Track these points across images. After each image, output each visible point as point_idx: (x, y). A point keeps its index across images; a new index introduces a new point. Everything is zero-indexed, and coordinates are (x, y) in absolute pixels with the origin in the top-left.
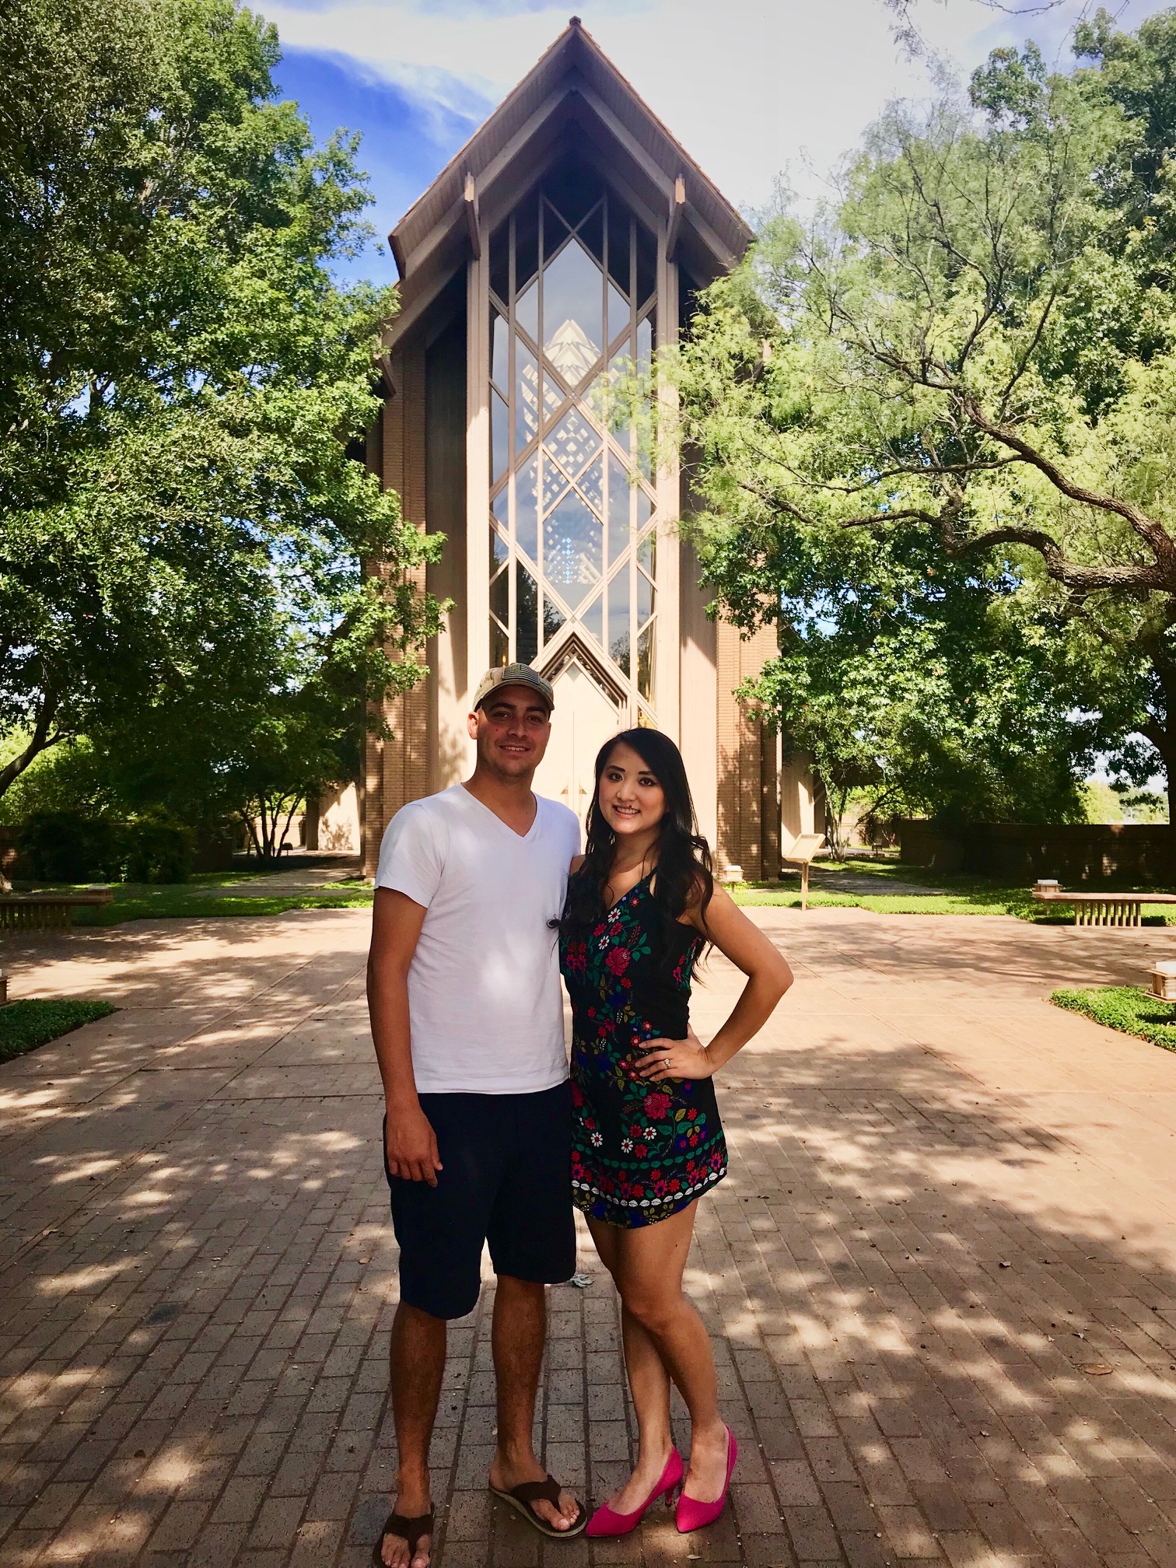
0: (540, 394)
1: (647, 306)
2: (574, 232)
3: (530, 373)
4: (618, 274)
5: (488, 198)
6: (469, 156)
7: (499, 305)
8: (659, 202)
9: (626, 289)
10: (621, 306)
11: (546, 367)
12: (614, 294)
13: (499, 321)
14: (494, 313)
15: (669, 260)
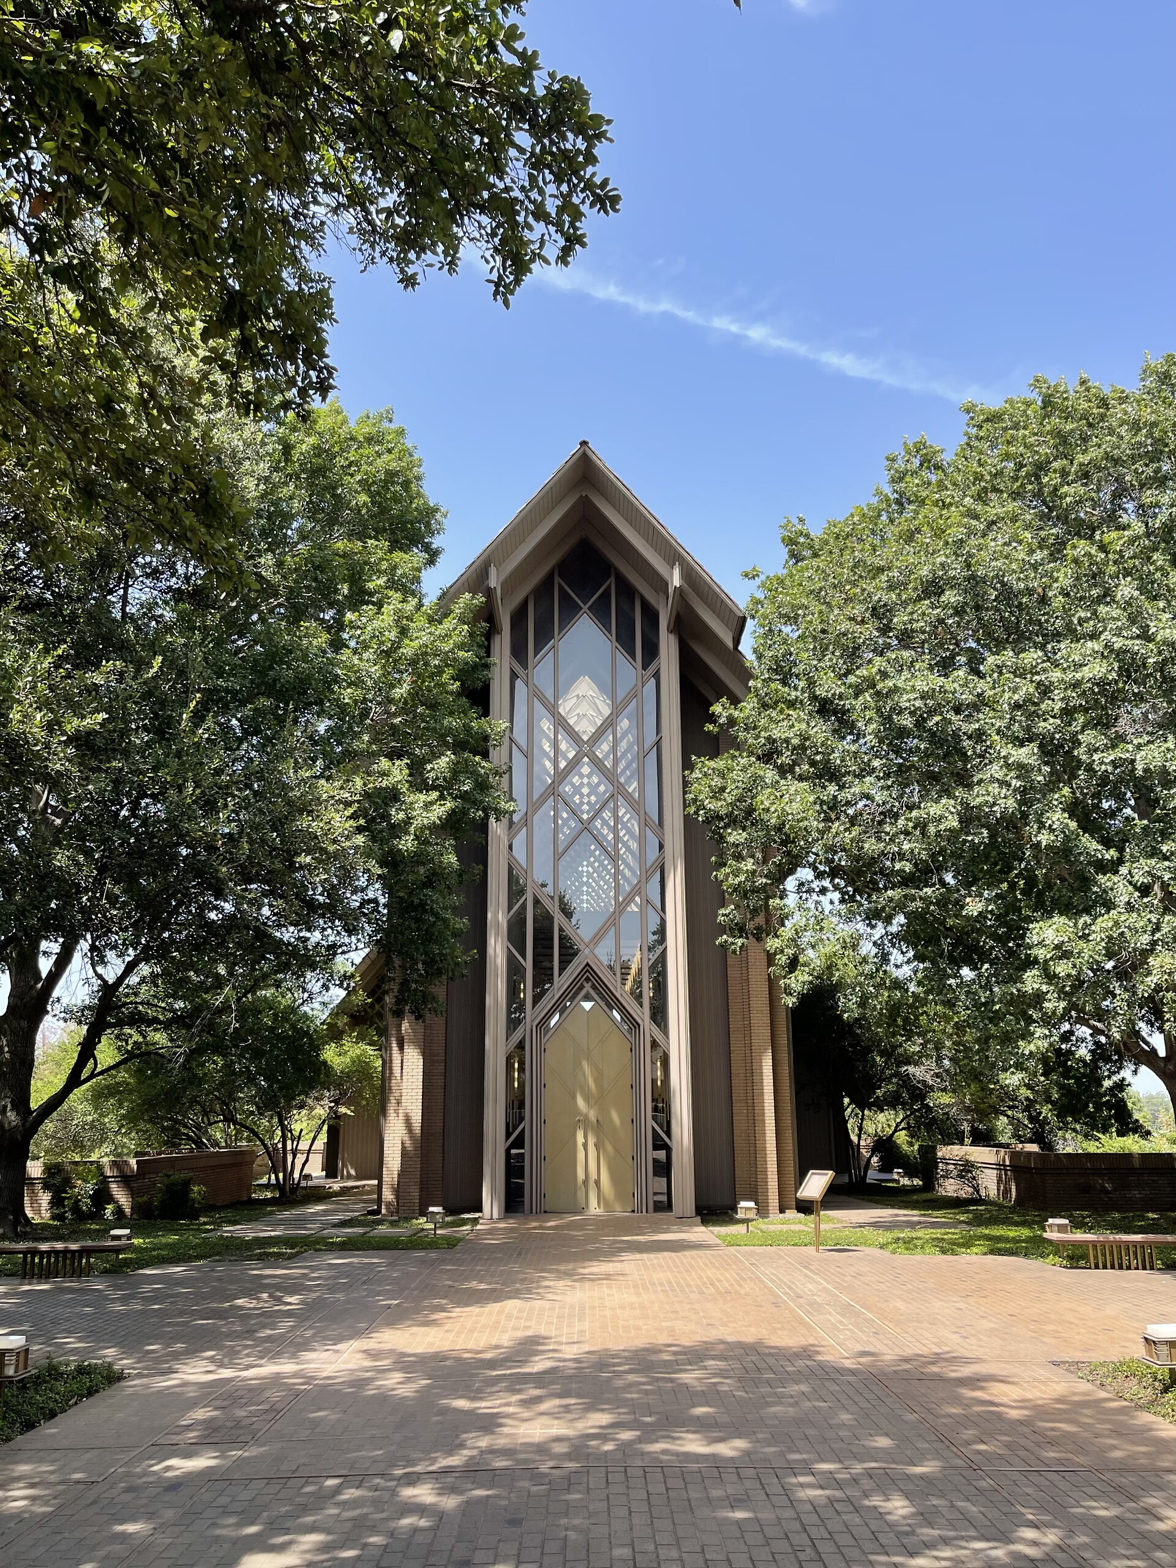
0: (555, 745)
1: (652, 669)
2: (585, 608)
3: (546, 725)
4: (625, 640)
5: (509, 585)
6: (493, 552)
7: (518, 669)
8: (661, 584)
9: (632, 654)
10: (629, 671)
11: (560, 723)
12: (622, 659)
13: (519, 683)
14: (514, 676)
15: (670, 631)
